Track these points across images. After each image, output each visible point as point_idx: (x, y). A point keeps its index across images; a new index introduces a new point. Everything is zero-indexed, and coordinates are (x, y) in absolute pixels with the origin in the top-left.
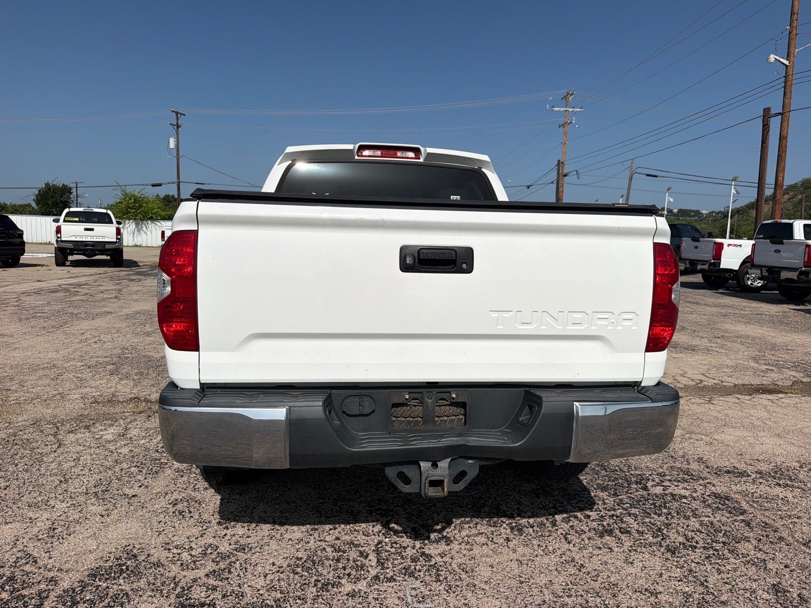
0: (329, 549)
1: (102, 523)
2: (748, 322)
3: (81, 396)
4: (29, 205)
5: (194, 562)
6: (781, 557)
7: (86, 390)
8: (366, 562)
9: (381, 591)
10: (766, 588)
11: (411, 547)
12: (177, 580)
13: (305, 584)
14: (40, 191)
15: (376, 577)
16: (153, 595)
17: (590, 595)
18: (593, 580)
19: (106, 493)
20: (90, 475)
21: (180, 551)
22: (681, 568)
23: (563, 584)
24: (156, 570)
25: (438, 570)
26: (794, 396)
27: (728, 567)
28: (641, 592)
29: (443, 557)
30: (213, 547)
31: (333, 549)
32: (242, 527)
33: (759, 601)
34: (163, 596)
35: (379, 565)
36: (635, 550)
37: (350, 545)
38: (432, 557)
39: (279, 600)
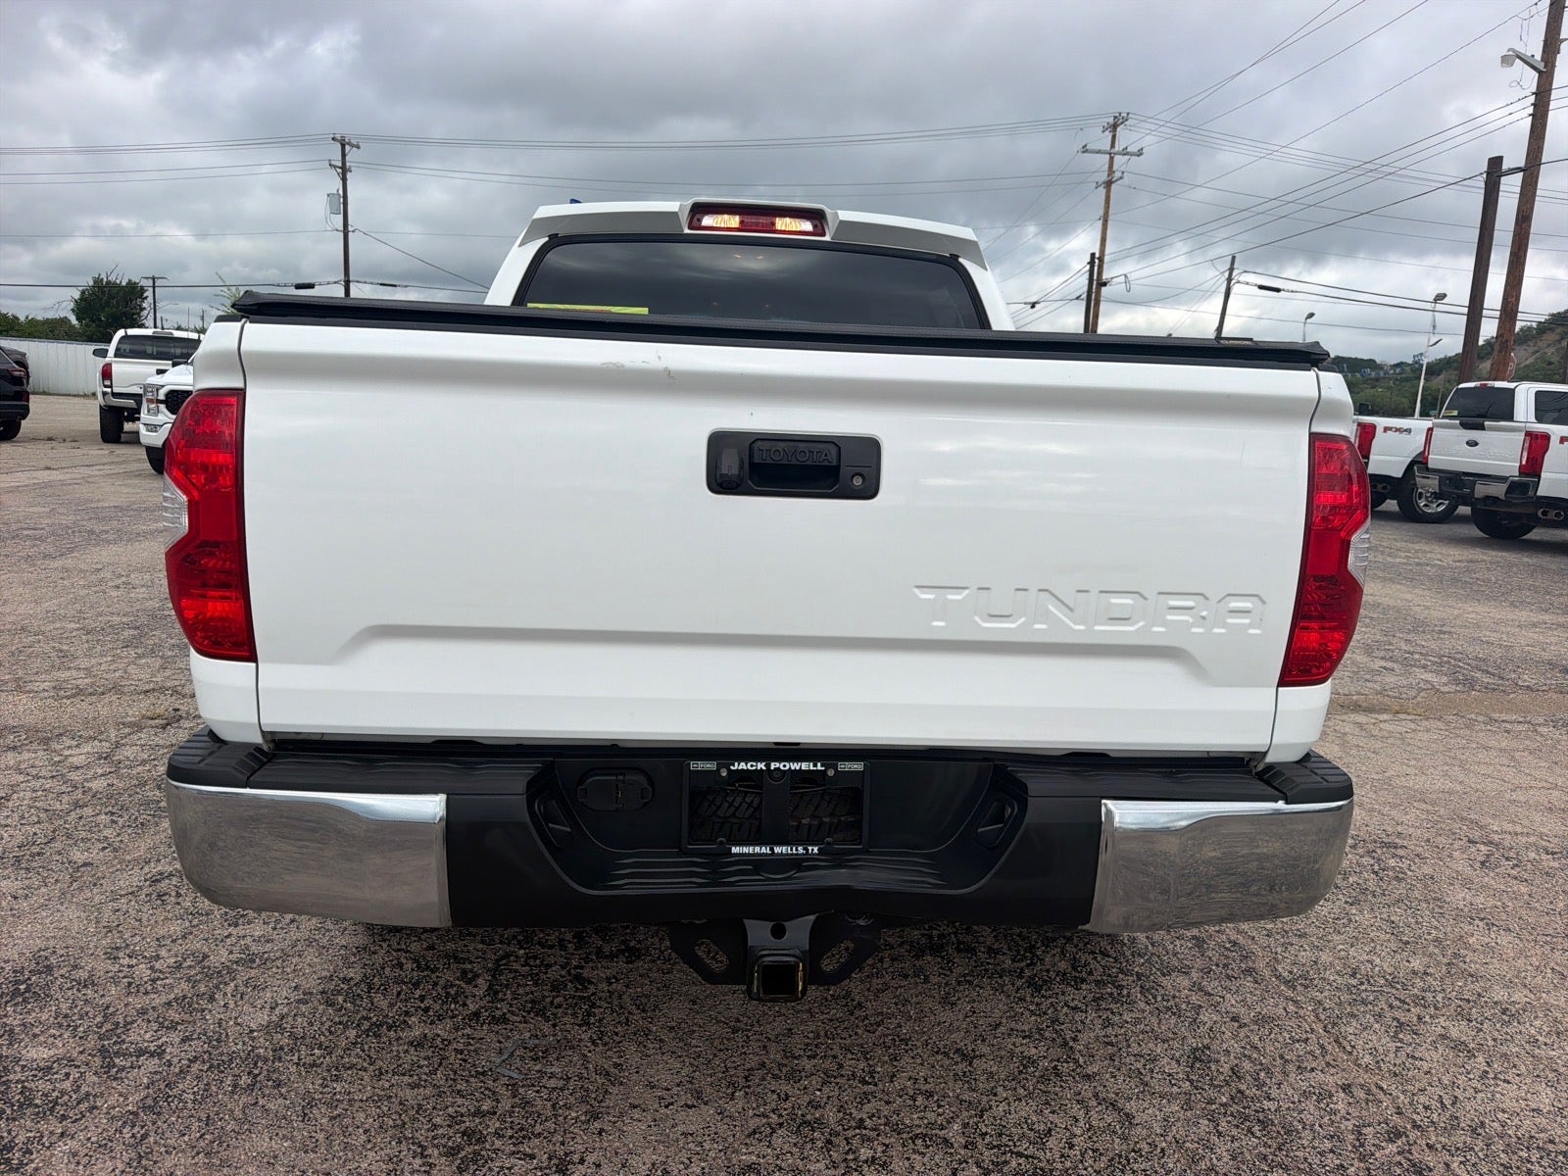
0: (409, 966)
1: (11, 910)
2: (1390, 579)
3: (54, 684)
4: (64, 321)
5: (154, 981)
6: (1234, 1002)
7: (67, 674)
8: (469, 989)
9: (473, 1039)
10: (1177, 1054)
11: (560, 966)
12: (111, 1010)
13: (340, 1023)
14: (83, 292)
15: (476, 1015)
16: (58, 1034)
17: (849, 1056)
18: (869, 1031)
19: (37, 858)
20: (19, 826)
21: (135, 960)
22: (1039, 1015)
23: (811, 1035)
24: (80, 992)
25: (593, 1006)
26: (1409, 718)
27: (1127, 1017)
28: (946, 1054)
29: (611, 984)
30: (198, 957)
31: (415, 965)
32: (264, 924)
33: (1155, 1075)
34: (75, 1037)
35: (489, 994)
36: (968, 981)
37: (449, 960)
38: (590, 983)
39: (282, 1048)
